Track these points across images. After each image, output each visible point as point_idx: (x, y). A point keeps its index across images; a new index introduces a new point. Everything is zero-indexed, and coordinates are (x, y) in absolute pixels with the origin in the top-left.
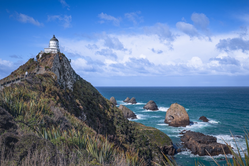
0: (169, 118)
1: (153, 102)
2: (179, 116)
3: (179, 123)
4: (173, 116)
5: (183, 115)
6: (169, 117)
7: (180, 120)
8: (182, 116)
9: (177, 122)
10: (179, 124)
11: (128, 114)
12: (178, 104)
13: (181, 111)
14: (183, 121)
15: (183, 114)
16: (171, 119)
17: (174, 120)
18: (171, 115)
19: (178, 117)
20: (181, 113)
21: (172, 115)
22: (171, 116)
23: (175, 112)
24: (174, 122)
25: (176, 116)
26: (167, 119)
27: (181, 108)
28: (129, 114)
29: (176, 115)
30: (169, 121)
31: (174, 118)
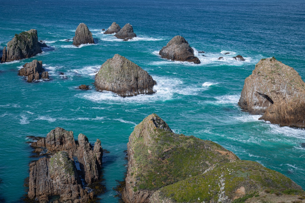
0: (256, 99)
1: (183, 41)
2: (287, 96)
3: (287, 117)
4: (270, 95)
5: (299, 93)
6: (254, 96)
7: (290, 108)
8: (295, 95)
9: (284, 113)
10: (288, 119)
11: (137, 79)
12: (278, 62)
13: (291, 81)
14: (300, 112)
15: (297, 90)
16: (261, 102)
17: (275, 107)
18: (262, 92)
19: (284, 98)
20: (291, 88)
21: (265, 94)
22: (260, 94)
23: (274, 83)
24: (274, 114)
25: (279, 95)
26: (250, 100)
27: (289, 73)
28: (140, 81)
29: (277, 93)
30: (257, 107)
31: (272, 102)
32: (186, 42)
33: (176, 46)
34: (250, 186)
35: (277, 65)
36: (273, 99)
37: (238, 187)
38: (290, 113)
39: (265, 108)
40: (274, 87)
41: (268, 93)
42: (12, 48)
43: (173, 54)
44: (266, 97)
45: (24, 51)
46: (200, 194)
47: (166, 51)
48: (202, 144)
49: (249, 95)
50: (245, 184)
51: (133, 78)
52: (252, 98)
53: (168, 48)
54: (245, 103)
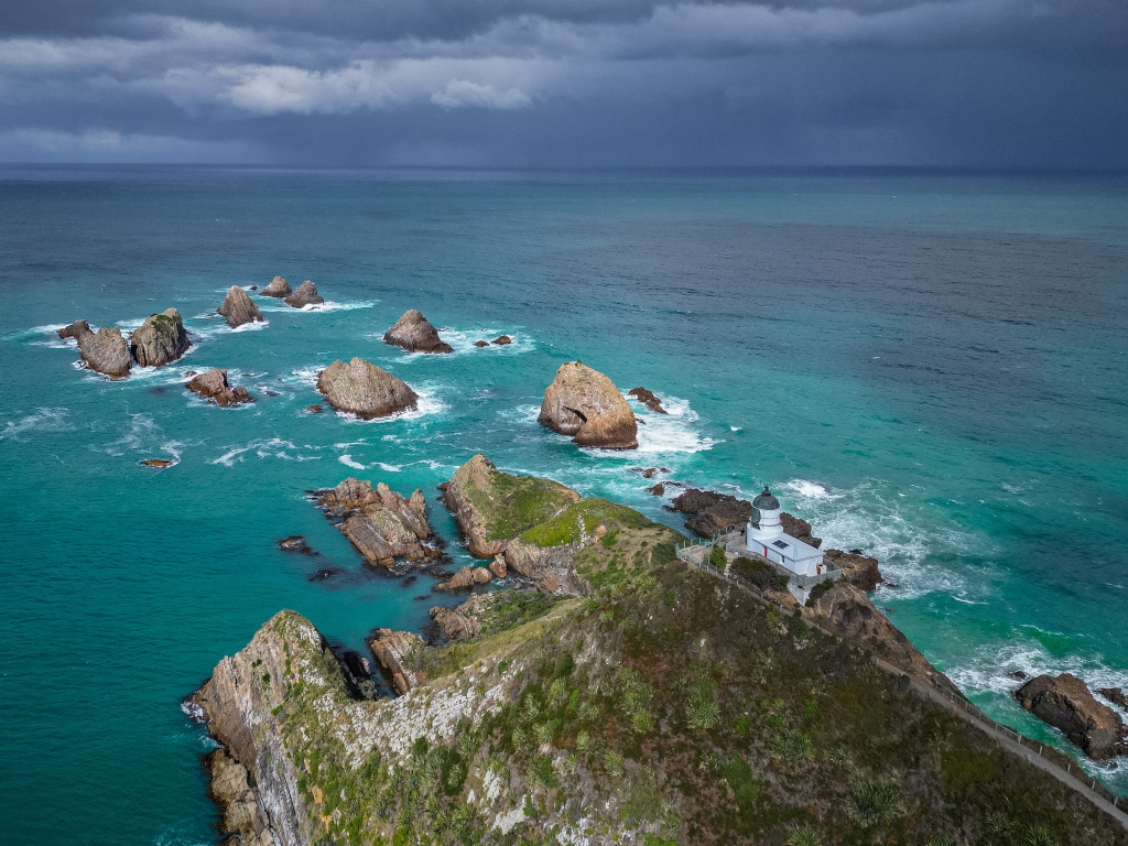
0: (564, 415)
1: (421, 319)
2: (602, 410)
3: (606, 437)
4: (581, 410)
8: (611, 409)
9: (601, 432)
10: (608, 440)
11: (392, 392)
12: (585, 367)
13: (605, 391)
15: (613, 402)
16: (571, 419)
17: (588, 424)
18: (570, 406)
19: (599, 414)
20: (605, 401)
21: (575, 408)
22: (568, 409)
23: (584, 394)
24: (590, 435)
25: (592, 410)
26: (556, 416)
27: (600, 381)
29: (590, 408)
30: (566, 426)
31: (585, 419)
32: (424, 320)
33: (412, 327)
34: (610, 524)
35: (584, 371)
36: (586, 415)
37: (597, 526)
38: (609, 431)
39: (575, 426)
40: (585, 400)
41: (578, 407)
42: (152, 346)
43: (411, 340)
44: (578, 413)
45: (169, 349)
46: (563, 537)
47: (397, 335)
48: (542, 484)
49: (554, 410)
50: (604, 523)
51: (387, 392)
52: (558, 414)
53: (399, 331)
54: (550, 420)
